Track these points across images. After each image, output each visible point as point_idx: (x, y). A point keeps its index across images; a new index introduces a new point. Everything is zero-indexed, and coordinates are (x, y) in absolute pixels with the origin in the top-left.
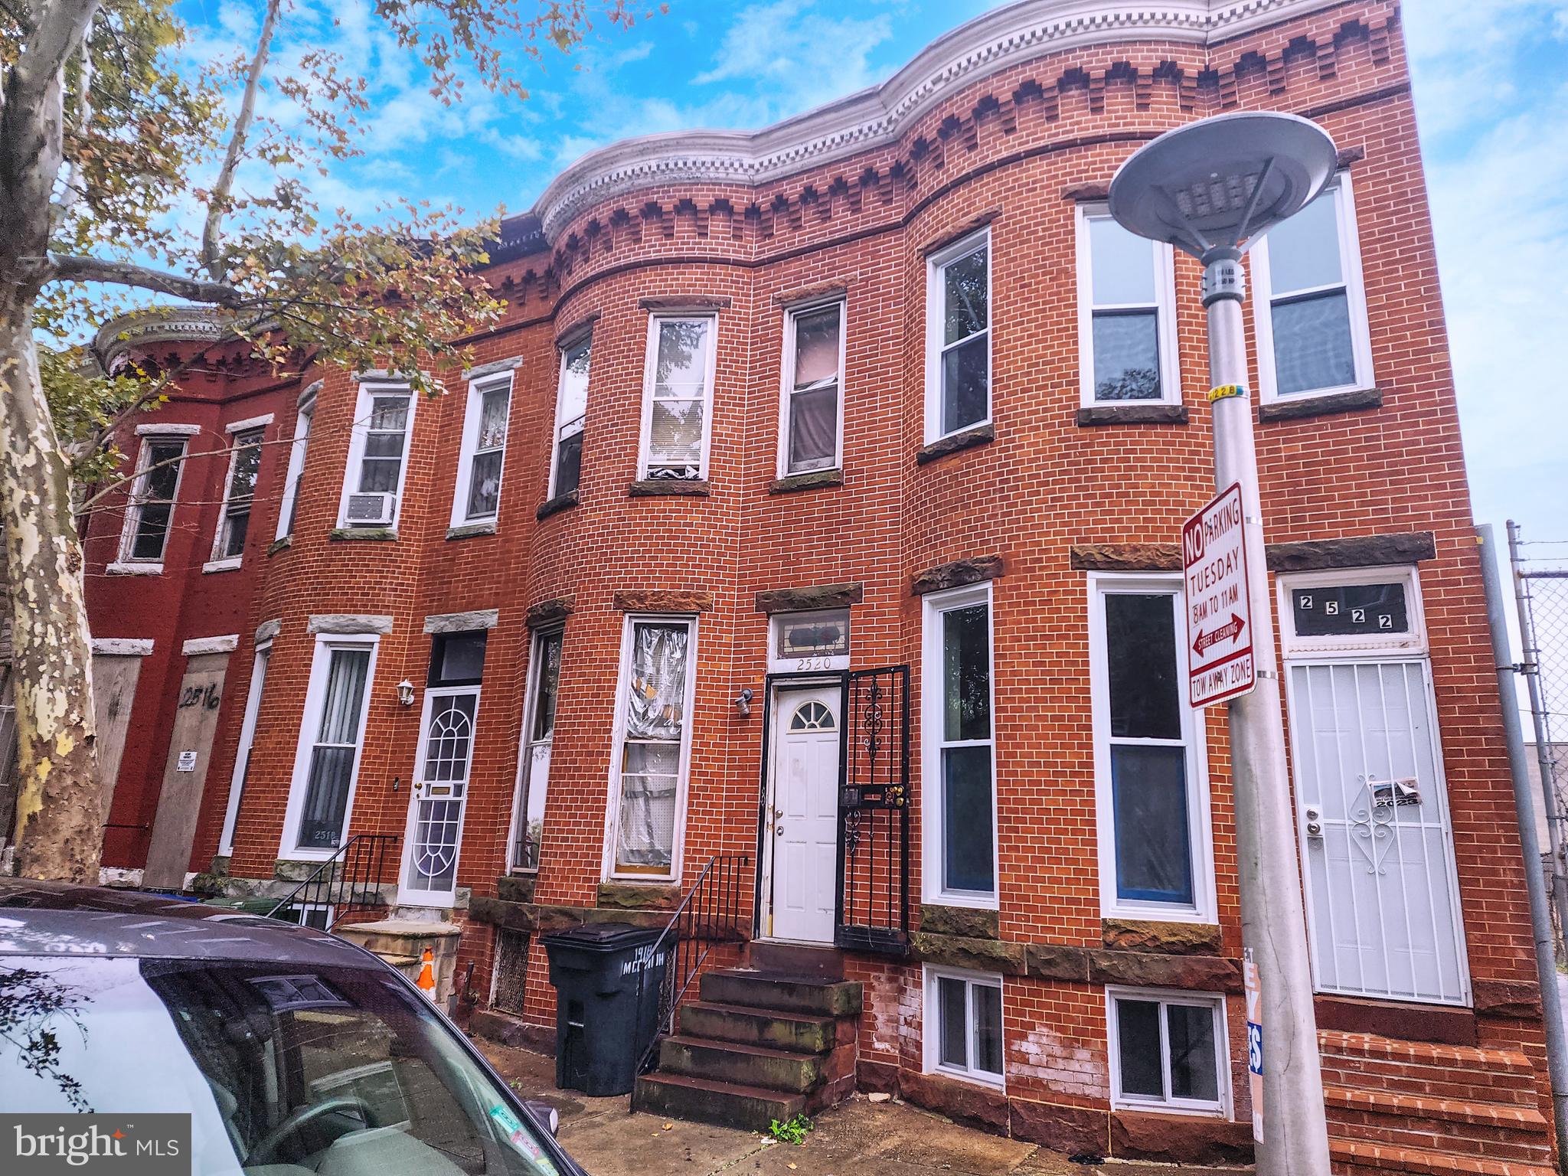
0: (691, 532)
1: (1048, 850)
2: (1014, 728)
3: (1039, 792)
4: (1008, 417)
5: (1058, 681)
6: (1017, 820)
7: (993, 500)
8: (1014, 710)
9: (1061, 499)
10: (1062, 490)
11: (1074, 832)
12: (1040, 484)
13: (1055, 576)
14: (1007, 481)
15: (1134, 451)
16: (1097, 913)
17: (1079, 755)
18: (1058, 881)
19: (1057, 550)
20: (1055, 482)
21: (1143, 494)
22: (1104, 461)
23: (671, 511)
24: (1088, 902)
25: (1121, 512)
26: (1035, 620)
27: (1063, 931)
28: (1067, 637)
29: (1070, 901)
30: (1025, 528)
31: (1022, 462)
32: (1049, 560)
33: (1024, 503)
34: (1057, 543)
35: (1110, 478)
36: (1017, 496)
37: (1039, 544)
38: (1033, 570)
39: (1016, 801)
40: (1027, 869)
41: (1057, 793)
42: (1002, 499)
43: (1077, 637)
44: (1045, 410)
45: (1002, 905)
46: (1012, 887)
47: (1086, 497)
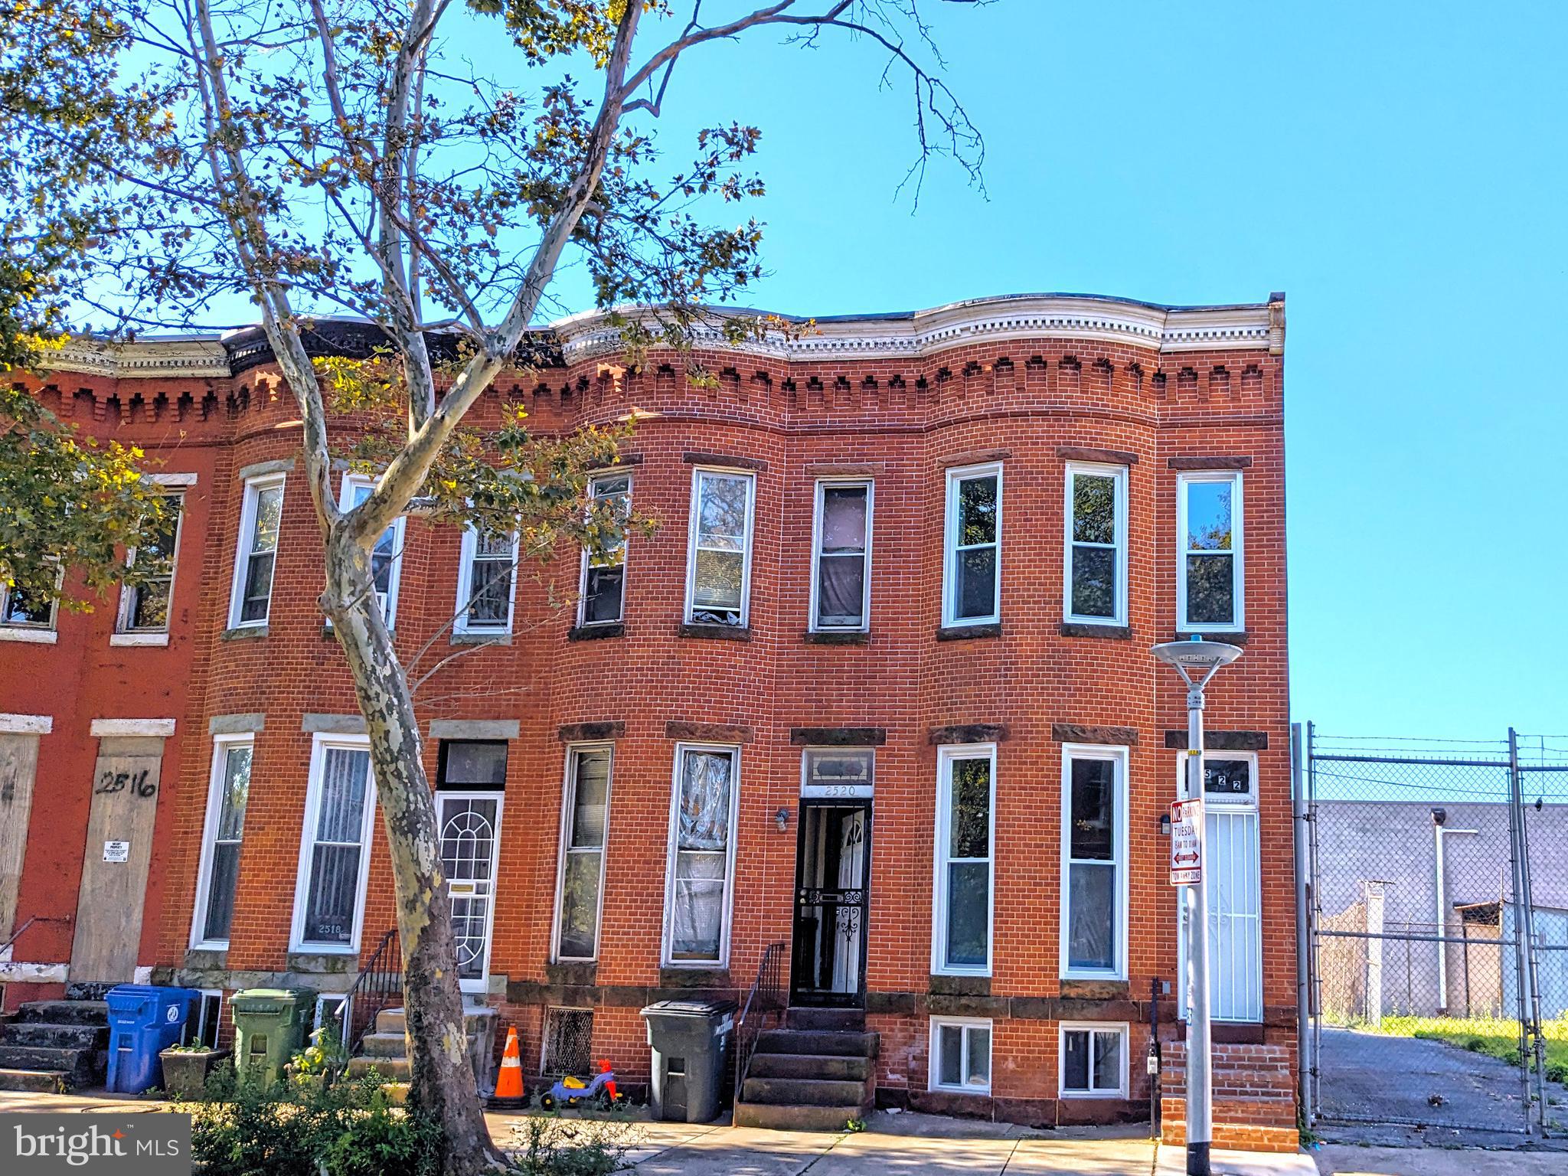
0: (736, 673)
1: (1028, 936)
2: (1008, 851)
3: (1024, 897)
4: (1012, 621)
5: (1041, 820)
6: (1008, 916)
7: (999, 683)
8: (1008, 839)
9: (1047, 688)
10: (1048, 682)
11: (1046, 923)
12: (1033, 676)
13: (1042, 745)
14: (1010, 669)
15: (1096, 659)
16: (1057, 976)
17: (1051, 872)
18: (1034, 956)
19: (1043, 726)
20: (1044, 676)
21: (1101, 690)
22: (1077, 664)
23: (718, 654)
24: (1052, 969)
25: (1087, 702)
26: (1026, 776)
27: (1034, 989)
28: (1047, 789)
29: (1040, 969)
30: (1021, 707)
31: (1021, 657)
32: (1037, 732)
33: (1021, 688)
34: (1043, 720)
35: (1080, 677)
36: (1017, 682)
37: (1031, 720)
38: (1026, 738)
39: (1007, 903)
40: (1013, 949)
41: (1035, 897)
42: (1006, 683)
43: (1054, 789)
44: (1039, 620)
45: (994, 974)
46: (1002, 961)
47: (1064, 689)
